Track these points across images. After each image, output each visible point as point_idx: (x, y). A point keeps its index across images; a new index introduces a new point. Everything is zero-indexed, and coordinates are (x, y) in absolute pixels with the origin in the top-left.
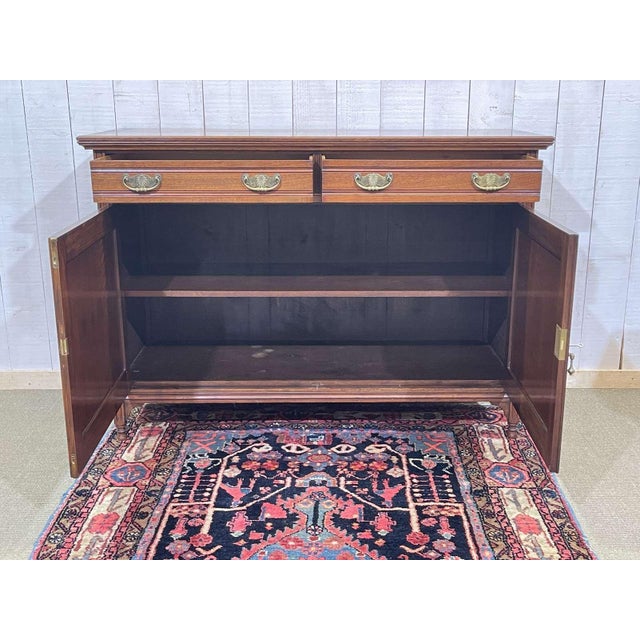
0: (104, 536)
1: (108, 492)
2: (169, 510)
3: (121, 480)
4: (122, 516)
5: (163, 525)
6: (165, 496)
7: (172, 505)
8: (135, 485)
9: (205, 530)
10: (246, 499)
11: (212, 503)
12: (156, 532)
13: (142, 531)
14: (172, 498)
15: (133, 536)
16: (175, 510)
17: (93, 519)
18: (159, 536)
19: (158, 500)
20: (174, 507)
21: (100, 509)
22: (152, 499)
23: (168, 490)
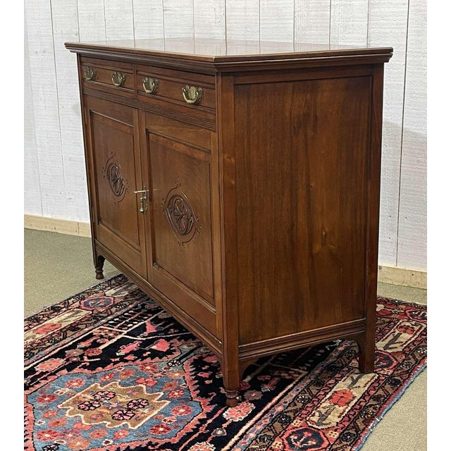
0: (38, 336)
1: (73, 311)
2: (94, 330)
3: (88, 306)
4: (63, 327)
5: (80, 338)
6: (103, 321)
7: (102, 327)
8: (92, 311)
9: (102, 347)
10: (150, 335)
11: (126, 332)
12: (72, 341)
13: (64, 338)
14: (107, 323)
15: (55, 340)
16: (99, 331)
17: (44, 325)
18: (71, 343)
19: (95, 323)
20: (100, 329)
21: (55, 320)
22: (93, 321)
23: (110, 318)
